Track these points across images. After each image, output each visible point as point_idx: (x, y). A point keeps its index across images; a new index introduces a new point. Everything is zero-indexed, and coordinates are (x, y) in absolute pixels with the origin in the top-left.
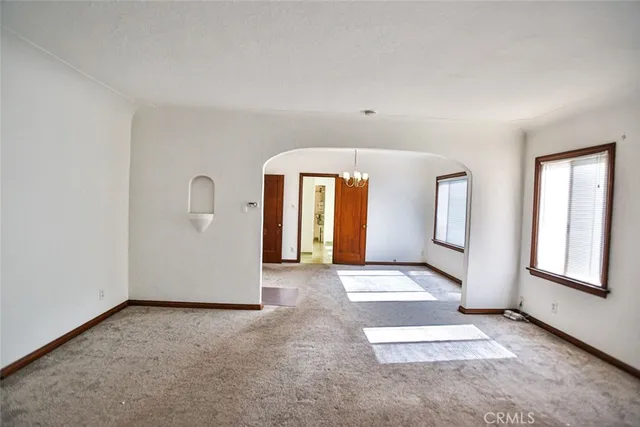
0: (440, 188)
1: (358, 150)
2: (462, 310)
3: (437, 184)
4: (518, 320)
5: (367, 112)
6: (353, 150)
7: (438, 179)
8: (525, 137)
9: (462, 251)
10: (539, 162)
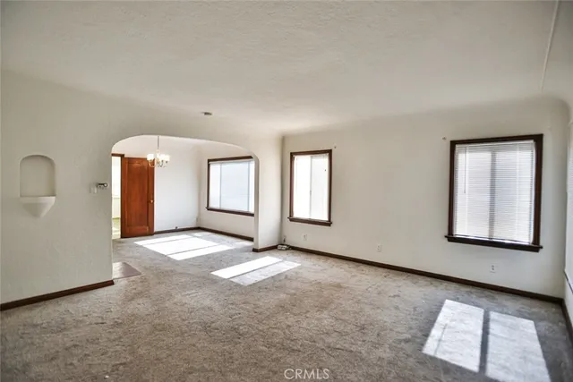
0: (211, 167)
1: (160, 137)
2: (255, 250)
3: (209, 165)
4: (286, 249)
5: (206, 114)
6: (156, 137)
7: (209, 161)
8: (284, 140)
9: (252, 215)
10: (292, 155)
